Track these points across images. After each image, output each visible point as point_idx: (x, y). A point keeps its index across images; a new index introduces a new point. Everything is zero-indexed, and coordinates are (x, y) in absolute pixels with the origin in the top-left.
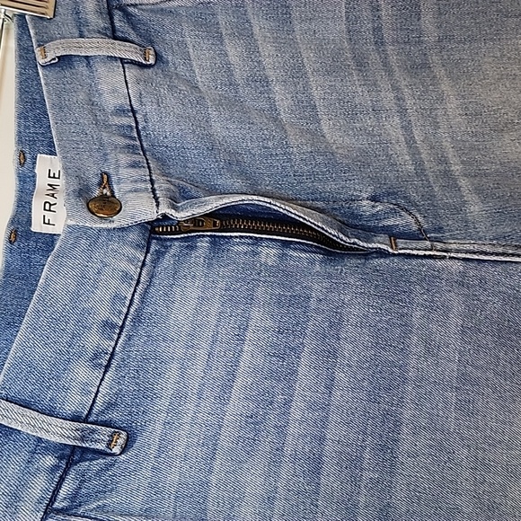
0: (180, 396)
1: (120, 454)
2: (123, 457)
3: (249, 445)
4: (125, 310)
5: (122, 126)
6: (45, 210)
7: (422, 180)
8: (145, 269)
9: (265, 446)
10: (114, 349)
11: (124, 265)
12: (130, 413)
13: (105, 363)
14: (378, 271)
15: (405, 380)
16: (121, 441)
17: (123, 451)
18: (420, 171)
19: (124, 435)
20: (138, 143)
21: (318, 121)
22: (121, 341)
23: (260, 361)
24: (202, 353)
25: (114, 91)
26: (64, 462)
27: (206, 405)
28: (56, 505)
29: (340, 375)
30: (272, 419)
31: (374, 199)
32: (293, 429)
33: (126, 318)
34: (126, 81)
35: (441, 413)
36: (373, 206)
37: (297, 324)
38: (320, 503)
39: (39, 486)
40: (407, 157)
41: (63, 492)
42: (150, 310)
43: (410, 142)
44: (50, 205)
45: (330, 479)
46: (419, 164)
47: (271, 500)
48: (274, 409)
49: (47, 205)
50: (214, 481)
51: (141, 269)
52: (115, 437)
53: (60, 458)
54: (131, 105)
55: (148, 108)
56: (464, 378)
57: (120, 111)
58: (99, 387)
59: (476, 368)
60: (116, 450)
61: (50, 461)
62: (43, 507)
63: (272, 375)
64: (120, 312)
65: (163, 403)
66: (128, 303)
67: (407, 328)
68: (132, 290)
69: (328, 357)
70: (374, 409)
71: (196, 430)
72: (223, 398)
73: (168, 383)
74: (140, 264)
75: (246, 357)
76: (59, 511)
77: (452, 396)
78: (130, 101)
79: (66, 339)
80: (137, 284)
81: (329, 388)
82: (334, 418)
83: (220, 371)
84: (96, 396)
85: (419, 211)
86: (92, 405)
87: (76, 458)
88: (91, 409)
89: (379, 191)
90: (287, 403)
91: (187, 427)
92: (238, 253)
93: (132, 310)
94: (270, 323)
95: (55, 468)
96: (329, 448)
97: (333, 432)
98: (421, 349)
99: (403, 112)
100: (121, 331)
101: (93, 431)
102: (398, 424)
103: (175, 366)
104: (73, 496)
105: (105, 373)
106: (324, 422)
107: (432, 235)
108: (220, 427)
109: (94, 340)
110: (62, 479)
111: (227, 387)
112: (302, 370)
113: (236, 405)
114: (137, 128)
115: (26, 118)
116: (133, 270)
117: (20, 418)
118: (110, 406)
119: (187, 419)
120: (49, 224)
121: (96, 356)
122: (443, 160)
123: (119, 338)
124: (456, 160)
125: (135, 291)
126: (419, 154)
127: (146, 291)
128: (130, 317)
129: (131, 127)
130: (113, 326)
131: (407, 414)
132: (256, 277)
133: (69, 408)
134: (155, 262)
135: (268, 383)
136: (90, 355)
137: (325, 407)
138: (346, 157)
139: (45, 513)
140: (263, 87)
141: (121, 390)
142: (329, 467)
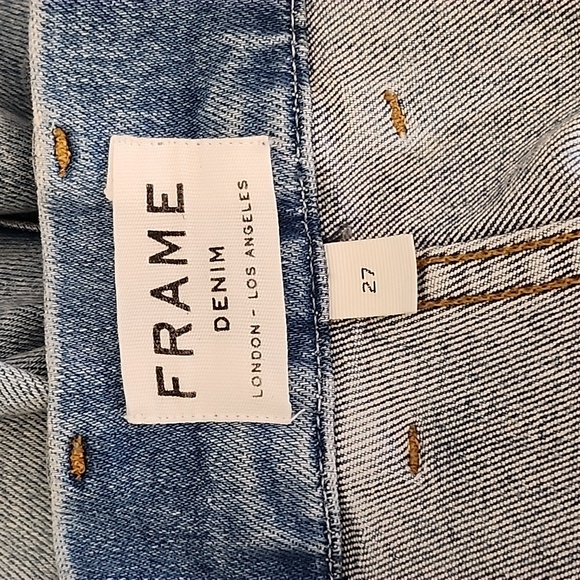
6: (159, 350)
44: (175, 334)
49: (164, 334)
120: (176, 392)
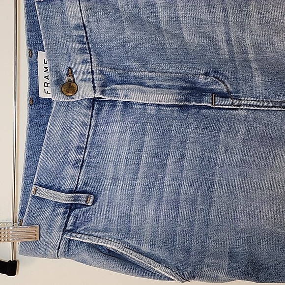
0: (115, 178)
1: (91, 206)
2: (93, 207)
3: (147, 198)
4: (86, 140)
5: (79, 36)
7: (232, 64)
8: (93, 119)
9: (154, 198)
10: (83, 158)
11: (82, 118)
12: (94, 187)
13: (80, 166)
14: (204, 116)
15: (215, 165)
16: (91, 200)
17: (93, 204)
18: (232, 58)
19: (92, 197)
20: (87, 46)
21: (181, 29)
22: (86, 154)
23: (150, 160)
24: (124, 158)
25: (75, 16)
26: (68, 210)
27: (127, 182)
28: (67, 228)
29: (186, 164)
30: (157, 185)
31: (206, 74)
32: (166, 190)
33: (87, 143)
34: (81, 10)
35: (232, 178)
36: (206, 79)
37: (166, 143)
38: (179, 220)
39: (59, 221)
40: (226, 50)
41: (70, 223)
42: (97, 139)
43: (229, 41)
45: (183, 210)
46: (231, 54)
47: (158, 221)
48: (158, 181)
50: (133, 214)
51: (91, 119)
52: (89, 198)
53: (66, 208)
54: (83, 23)
55: (92, 25)
56: (243, 161)
57: (77, 27)
58: (79, 176)
59: (249, 156)
60: (90, 204)
61: (62, 210)
62: (62, 230)
63: (156, 166)
64: (84, 141)
65: (108, 181)
66: (87, 137)
67: (217, 142)
68: (88, 130)
69: (180, 157)
70: (202, 179)
71: (124, 192)
72: (135, 178)
73: (110, 172)
74: (90, 117)
75: (143, 159)
76: (69, 231)
77: (237, 170)
78: (83, 21)
79: (61, 156)
80: (90, 128)
81: (181, 170)
82: (184, 183)
83: (132, 166)
84: (78, 181)
85: (228, 81)
86: (77, 184)
87: (73, 207)
88: (77, 186)
89: (209, 70)
90: (163, 178)
91: (120, 191)
92: (136, 109)
93: (89, 140)
94: (153, 143)
95: (64, 213)
96: (182, 197)
97: (184, 189)
98: (223, 150)
99: (227, 23)
100: (85, 150)
101: (79, 197)
102: (212, 184)
103: (112, 164)
104: (74, 224)
105: (81, 170)
106: (180, 186)
107: (234, 94)
108: (134, 190)
109: (73, 155)
110: (68, 217)
111: (136, 173)
112: (169, 163)
113: (140, 181)
114: (86, 36)
115: (31, 31)
116: (87, 121)
117: (47, 194)
118: (85, 184)
119: (119, 188)
121: (76, 163)
122: (245, 52)
123: (85, 153)
124: (252, 51)
125: (89, 131)
126: (233, 48)
127: (95, 130)
128: (88, 143)
129: (83, 36)
130: (81, 148)
131: (216, 179)
132: (146, 121)
133: (67, 188)
134: (98, 114)
135: (154, 170)
136: (73, 162)
137: (180, 179)
138: (194, 51)
139: (63, 232)
140: (153, 9)
141: (89, 177)
142: (182, 204)
